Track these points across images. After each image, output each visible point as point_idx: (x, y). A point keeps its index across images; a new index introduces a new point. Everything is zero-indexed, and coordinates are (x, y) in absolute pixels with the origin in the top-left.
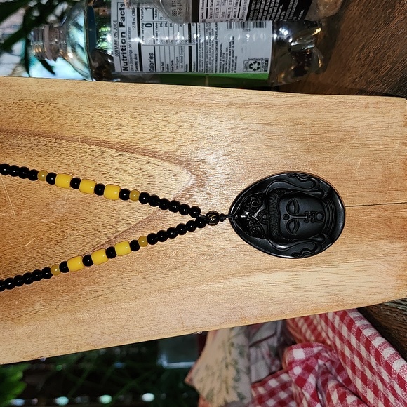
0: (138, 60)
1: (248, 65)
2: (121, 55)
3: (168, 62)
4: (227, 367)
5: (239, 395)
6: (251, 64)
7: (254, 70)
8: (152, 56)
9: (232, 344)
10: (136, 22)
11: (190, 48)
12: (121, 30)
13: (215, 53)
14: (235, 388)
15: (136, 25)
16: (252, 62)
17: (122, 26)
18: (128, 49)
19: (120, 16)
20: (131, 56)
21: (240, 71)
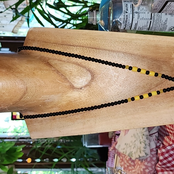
0: (130, 26)
1: (170, 29)
2: (125, 24)
3: (141, 27)
4: (141, 143)
5: (146, 153)
6: (172, 29)
7: (172, 31)
8: (136, 24)
9: (144, 135)
10: (132, 11)
11: (151, 21)
12: (126, 14)
13: (159, 24)
14: (144, 151)
15: (132, 12)
16: (172, 28)
17: (127, 13)
18: (128, 21)
19: (126, 9)
20: (128, 24)
21: (167, 31)
